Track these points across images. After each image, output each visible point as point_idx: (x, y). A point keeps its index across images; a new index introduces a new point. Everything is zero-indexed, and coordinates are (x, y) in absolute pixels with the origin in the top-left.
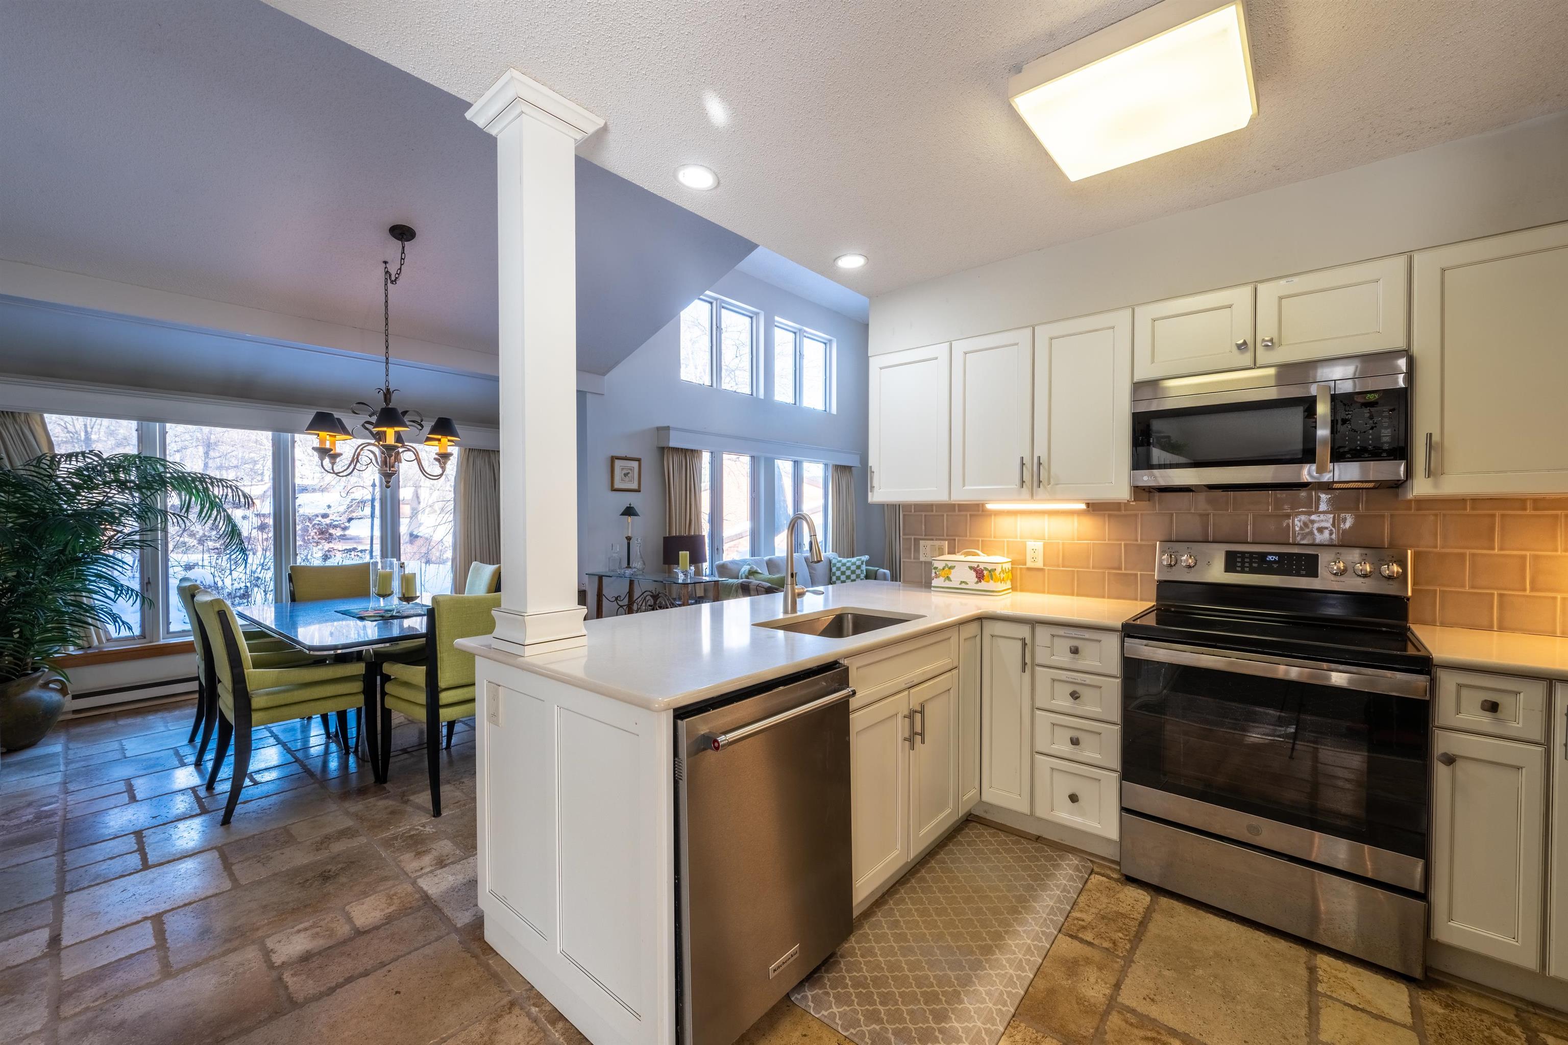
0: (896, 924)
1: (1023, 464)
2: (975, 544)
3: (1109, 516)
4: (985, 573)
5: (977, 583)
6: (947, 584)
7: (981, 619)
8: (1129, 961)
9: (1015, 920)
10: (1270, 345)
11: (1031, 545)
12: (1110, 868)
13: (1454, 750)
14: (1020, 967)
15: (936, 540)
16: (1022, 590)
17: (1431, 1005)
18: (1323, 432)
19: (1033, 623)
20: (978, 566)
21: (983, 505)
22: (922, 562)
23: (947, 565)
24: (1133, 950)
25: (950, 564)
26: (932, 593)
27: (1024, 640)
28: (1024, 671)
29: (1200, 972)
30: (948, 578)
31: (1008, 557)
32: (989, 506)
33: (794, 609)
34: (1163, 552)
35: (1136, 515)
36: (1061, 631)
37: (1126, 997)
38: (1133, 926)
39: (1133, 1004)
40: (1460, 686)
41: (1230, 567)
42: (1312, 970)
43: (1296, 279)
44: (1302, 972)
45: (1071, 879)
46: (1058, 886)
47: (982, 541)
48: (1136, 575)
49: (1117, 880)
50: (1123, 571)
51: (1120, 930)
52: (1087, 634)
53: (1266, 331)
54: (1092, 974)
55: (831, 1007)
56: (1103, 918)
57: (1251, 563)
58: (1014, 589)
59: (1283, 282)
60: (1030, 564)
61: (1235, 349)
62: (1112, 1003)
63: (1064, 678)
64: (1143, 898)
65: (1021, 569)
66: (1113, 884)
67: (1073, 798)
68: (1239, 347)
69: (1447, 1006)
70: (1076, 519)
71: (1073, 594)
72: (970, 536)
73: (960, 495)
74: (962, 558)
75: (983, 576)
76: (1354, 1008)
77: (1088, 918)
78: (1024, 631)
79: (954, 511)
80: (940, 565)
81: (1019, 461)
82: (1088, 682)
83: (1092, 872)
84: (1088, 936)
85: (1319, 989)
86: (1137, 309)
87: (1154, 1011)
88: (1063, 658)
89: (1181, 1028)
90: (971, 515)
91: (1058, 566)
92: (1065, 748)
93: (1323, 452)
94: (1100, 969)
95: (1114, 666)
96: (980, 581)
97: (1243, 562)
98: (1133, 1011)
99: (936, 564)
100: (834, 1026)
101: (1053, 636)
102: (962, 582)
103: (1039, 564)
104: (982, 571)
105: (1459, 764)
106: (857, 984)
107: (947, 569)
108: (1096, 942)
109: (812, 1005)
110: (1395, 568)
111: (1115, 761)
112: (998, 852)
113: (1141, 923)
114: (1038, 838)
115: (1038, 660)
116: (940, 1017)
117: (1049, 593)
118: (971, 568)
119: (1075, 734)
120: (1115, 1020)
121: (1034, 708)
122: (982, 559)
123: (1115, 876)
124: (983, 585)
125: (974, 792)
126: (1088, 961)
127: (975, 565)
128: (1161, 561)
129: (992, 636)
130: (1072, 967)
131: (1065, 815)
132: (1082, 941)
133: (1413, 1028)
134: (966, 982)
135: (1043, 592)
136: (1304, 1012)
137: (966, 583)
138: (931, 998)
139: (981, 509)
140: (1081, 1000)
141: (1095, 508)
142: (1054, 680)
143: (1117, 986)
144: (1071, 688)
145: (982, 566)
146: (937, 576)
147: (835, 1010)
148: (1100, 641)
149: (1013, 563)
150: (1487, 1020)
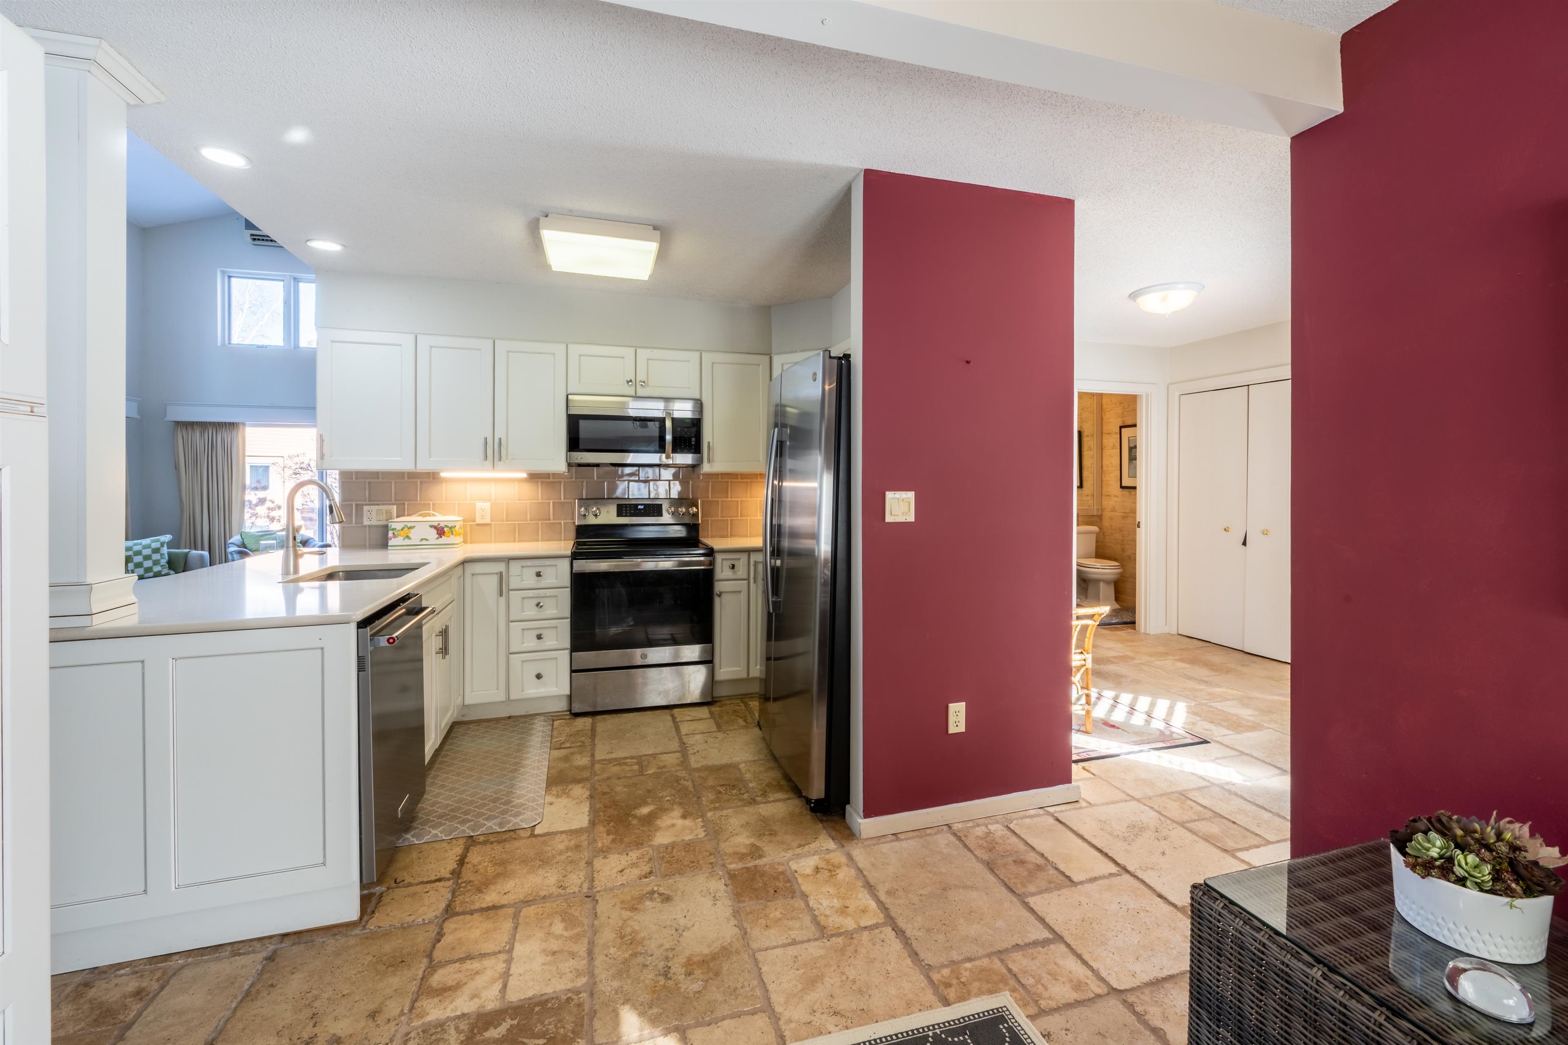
0: (443, 786)
1: (486, 443)
2: (427, 507)
3: (542, 482)
4: (446, 529)
5: (438, 538)
6: (407, 542)
7: (464, 562)
8: (593, 745)
9: (523, 753)
10: (644, 384)
11: (479, 505)
12: (563, 715)
13: (722, 590)
14: (539, 769)
15: (383, 504)
16: (471, 542)
17: (715, 709)
18: (669, 437)
19: (508, 560)
20: (439, 524)
21: (438, 473)
22: (365, 526)
23: (407, 526)
24: (593, 740)
25: (409, 525)
26: (389, 551)
27: (501, 573)
28: (501, 595)
29: (628, 735)
30: (408, 537)
31: (459, 516)
32: (443, 475)
33: (296, 570)
34: (580, 507)
35: (560, 482)
36: (529, 563)
37: (599, 756)
38: (589, 733)
39: (604, 757)
40: (723, 560)
41: (620, 514)
42: (673, 716)
43: (655, 351)
44: (669, 718)
45: (544, 726)
46: (539, 732)
47: (433, 504)
48: (561, 523)
49: (569, 719)
50: (552, 521)
51: (583, 736)
52: (548, 562)
53: (641, 376)
54: (578, 757)
55: (430, 832)
56: (571, 735)
57: (630, 510)
58: (465, 542)
59: (649, 351)
60: (478, 521)
61: (626, 383)
62: (593, 763)
63: (531, 595)
64: (588, 721)
65: (471, 525)
66: (569, 721)
67: (539, 676)
68: (628, 382)
69: (720, 707)
70: (517, 484)
71: (514, 541)
72: (421, 500)
73: (424, 466)
74: (420, 519)
75: (444, 532)
76: (691, 721)
77: (563, 739)
78: (501, 567)
79: (403, 478)
80: (398, 526)
81: (483, 440)
82: (548, 595)
83: (553, 721)
84: (568, 745)
85: (677, 720)
86: (570, 346)
87: (614, 756)
88: (529, 580)
89: (627, 755)
90: (421, 482)
91: (503, 521)
92: (533, 644)
93: (669, 447)
94: (581, 753)
95: (566, 581)
96: (441, 537)
97: (626, 510)
98: (605, 760)
99: (394, 526)
100: (440, 839)
101: (523, 567)
102: (422, 540)
103: (488, 521)
104: (443, 528)
105: (724, 596)
106: (440, 817)
107: (406, 529)
108: (573, 745)
109: (415, 839)
110: (695, 509)
111: (567, 644)
112: (487, 732)
113: (592, 730)
114: (509, 718)
115: (512, 586)
116: (507, 803)
117: (495, 542)
118: (431, 526)
119: (538, 632)
120: (597, 767)
121: (509, 621)
122: (439, 518)
123: (567, 717)
124: (444, 540)
125: (461, 698)
126: (573, 754)
127: (436, 524)
128: (579, 511)
129: (473, 575)
130: (566, 759)
131: (534, 690)
132: (564, 748)
133: (711, 718)
134: (513, 786)
135: (491, 542)
136: (674, 729)
137: (427, 540)
138: (495, 800)
139: (431, 477)
140: (578, 768)
141: (535, 477)
142: (523, 598)
143: (593, 755)
144: (536, 601)
145: (442, 525)
146: (395, 536)
147: (434, 832)
148: (556, 566)
149: (464, 521)
150: (733, 705)
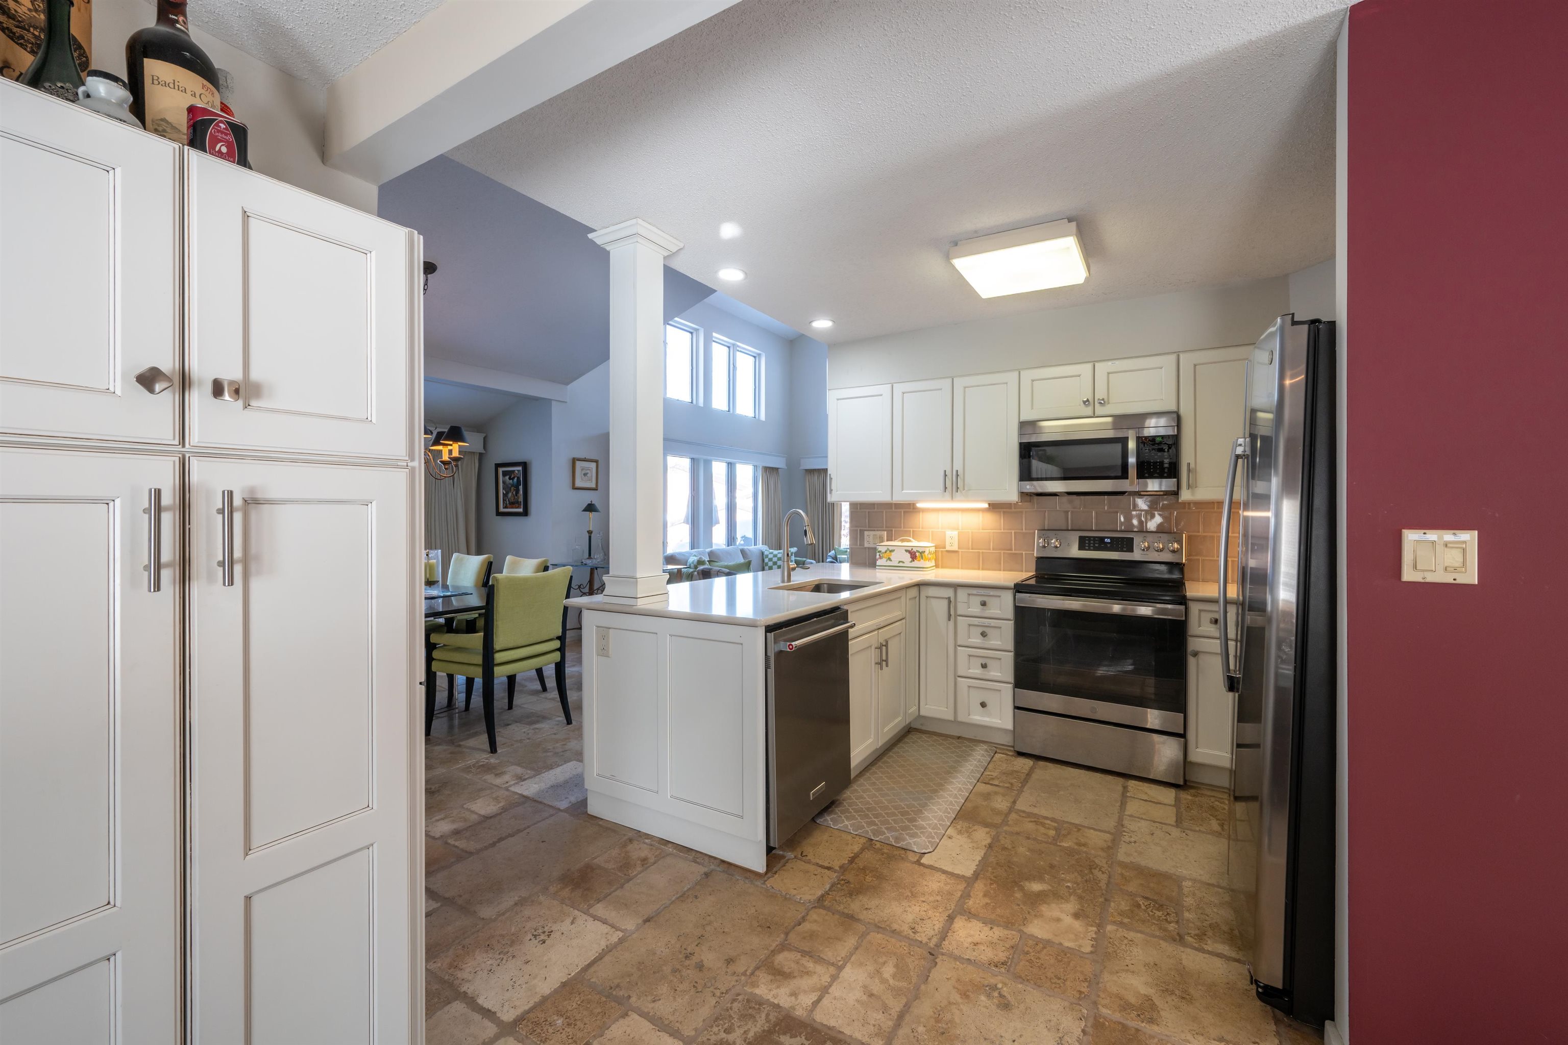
0: (874, 784)
1: (946, 475)
2: (907, 533)
3: (1004, 512)
4: (917, 554)
5: (911, 562)
6: (889, 563)
7: (919, 585)
8: (1021, 791)
9: (950, 777)
10: (1103, 403)
11: (949, 533)
12: (1007, 750)
13: (1197, 649)
14: (956, 797)
15: (877, 530)
16: (942, 567)
17: (1186, 796)
18: (1132, 460)
19: (956, 586)
20: (912, 549)
21: (914, 504)
22: (866, 548)
23: (888, 549)
24: (1023, 786)
25: (891, 548)
26: (877, 570)
27: (949, 598)
28: (949, 620)
29: (1062, 793)
30: (889, 559)
31: (932, 542)
32: (919, 505)
33: (789, 580)
34: (1039, 538)
35: (1022, 512)
36: (974, 591)
37: (1021, 805)
38: (1023, 776)
39: (1023, 808)
40: (1200, 611)
41: (1081, 547)
42: (1125, 788)
43: (1117, 362)
44: (1120, 788)
45: (983, 756)
46: (975, 760)
47: (913, 531)
48: (1022, 554)
49: (1012, 756)
50: (1013, 552)
51: (1015, 778)
52: (992, 592)
53: (1100, 394)
54: (999, 798)
55: (844, 822)
56: (1004, 773)
57: (1094, 544)
58: (937, 566)
59: (1110, 363)
60: (948, 548)
61: (1082, 403)
62: (1011, 810)
63: (976, 623)
64: (1029, 763)
65: (942, 551)
66: (1009, 758)
67: (983, 705)
68: (1084, 402)
69: (1194, 796)
70: (981, 514)
71: (979, 569)
72: (904, 528)
73: (898, 498)
74: (899, 544)
75: (916, 556)
76: (1146, 801)
77: (995, 774)
78: (949, 593)
79: (892, 508)
80: (883, 549)
81: (943, 473)
82: (992, 625)
83: (996, 752)
84: (996, 782)
85: (1128, 794)
86: (1021, 372)
87: (1036, 811)
88: (976, 609)
89: (1050, 816)
90: (904, 512)
91: (969, 549)
92: (977, 671)
93: (1132, 472)
94: (1004, 795)
95: (1009, 613)
96: (914, 561)
97: (1089, 544)
98: (1024, 812)
99: (880, 548)
100: (849, 831)
101: (969, 595)
102: (900, 562)
103: (955, 548)
104: (915, 553)
105: (1201, 656)
106: (856, 811)
107: (888, 552)
108: (1001, 784)
109: (832, 823)
110: (1176, 545)
111: (1010, 677)
112: (933, 745)
113: (1027, 775)
114: (959, 738)
115: (959, 612)
116: (912, 820)
117: (962, 568)
118: (906, 551)
119: (983, 661)
120: (1013, 816)
121: (956, 646)
122: (914, 543)
123: (1011, 753)
124: (916, 563)
125: (915, 708)
126: (996, 793)
127: (910, 549)
128: (1038, 543)
129: (927, 597)
130: (987, 796)
131: (978, 717)
132: (992, 785)
133: (1174, 806)
134: (925, 805)
135: (958, 568)
136: (1119, 804)
137: (904, 563)
138: (903, 814)
139: (912, 507)
140: (993, 810)
141: (995, 507)
142: (970, 625)
143: (1014, 802)
144: (980, 630)
145: (915, 550)
146: (881, 558)
147: (846, 823)
148: (1000, 596)
149: (936, 547)
150: (1213, 799)
